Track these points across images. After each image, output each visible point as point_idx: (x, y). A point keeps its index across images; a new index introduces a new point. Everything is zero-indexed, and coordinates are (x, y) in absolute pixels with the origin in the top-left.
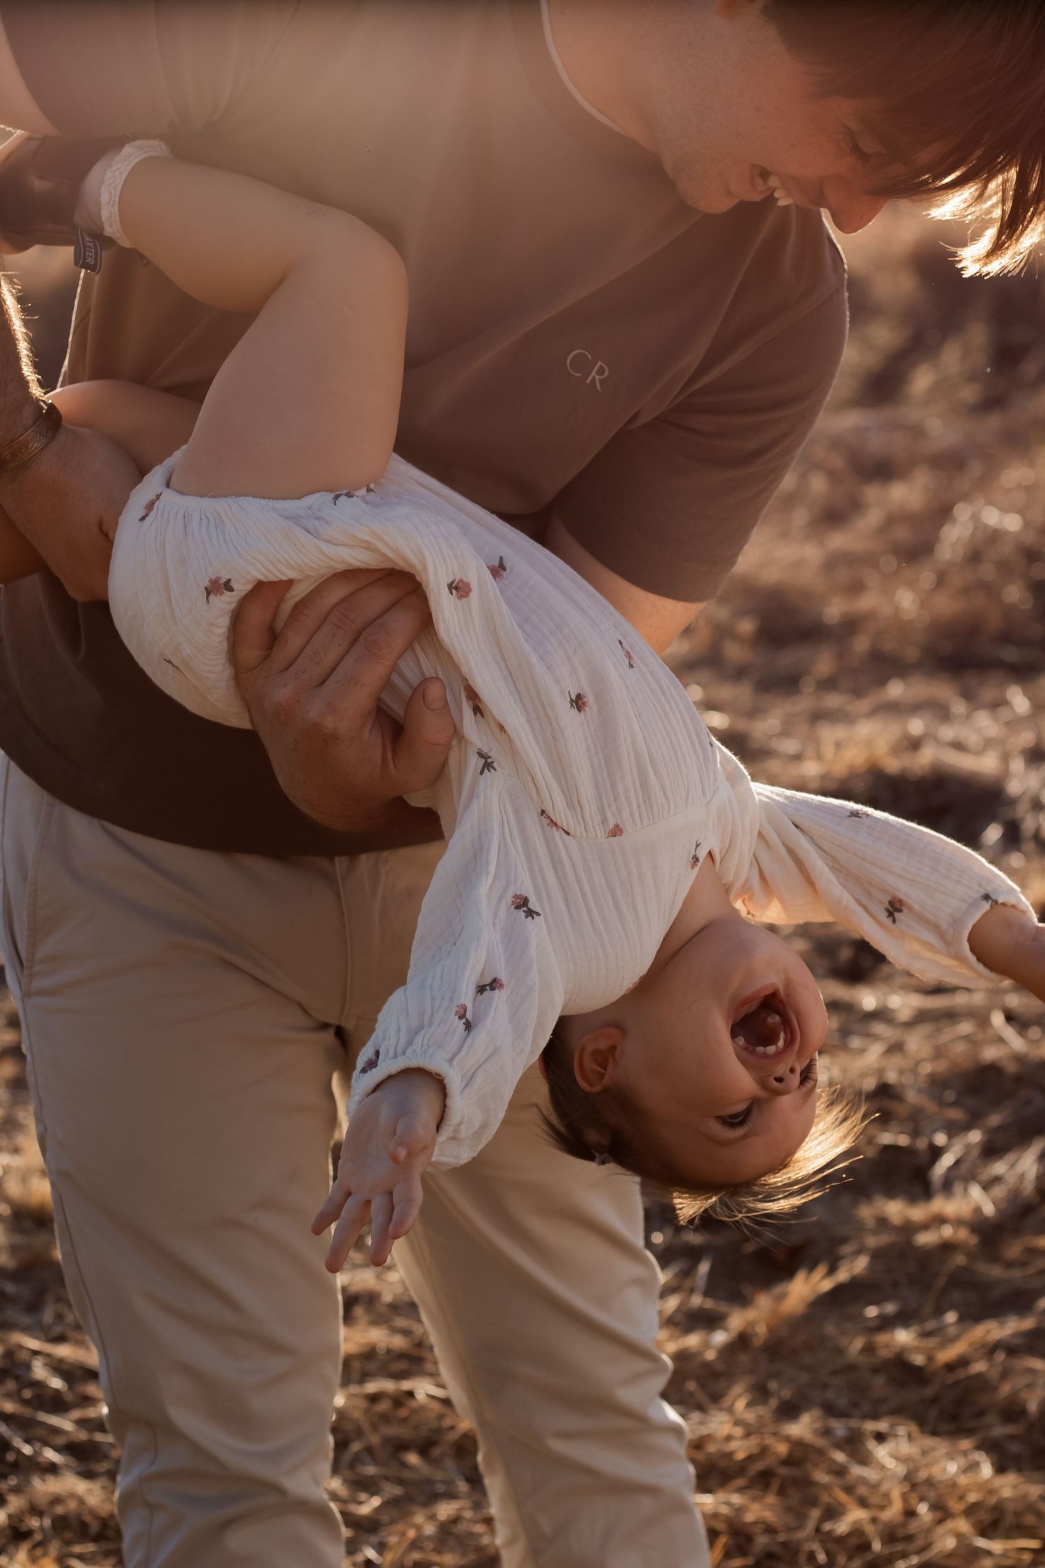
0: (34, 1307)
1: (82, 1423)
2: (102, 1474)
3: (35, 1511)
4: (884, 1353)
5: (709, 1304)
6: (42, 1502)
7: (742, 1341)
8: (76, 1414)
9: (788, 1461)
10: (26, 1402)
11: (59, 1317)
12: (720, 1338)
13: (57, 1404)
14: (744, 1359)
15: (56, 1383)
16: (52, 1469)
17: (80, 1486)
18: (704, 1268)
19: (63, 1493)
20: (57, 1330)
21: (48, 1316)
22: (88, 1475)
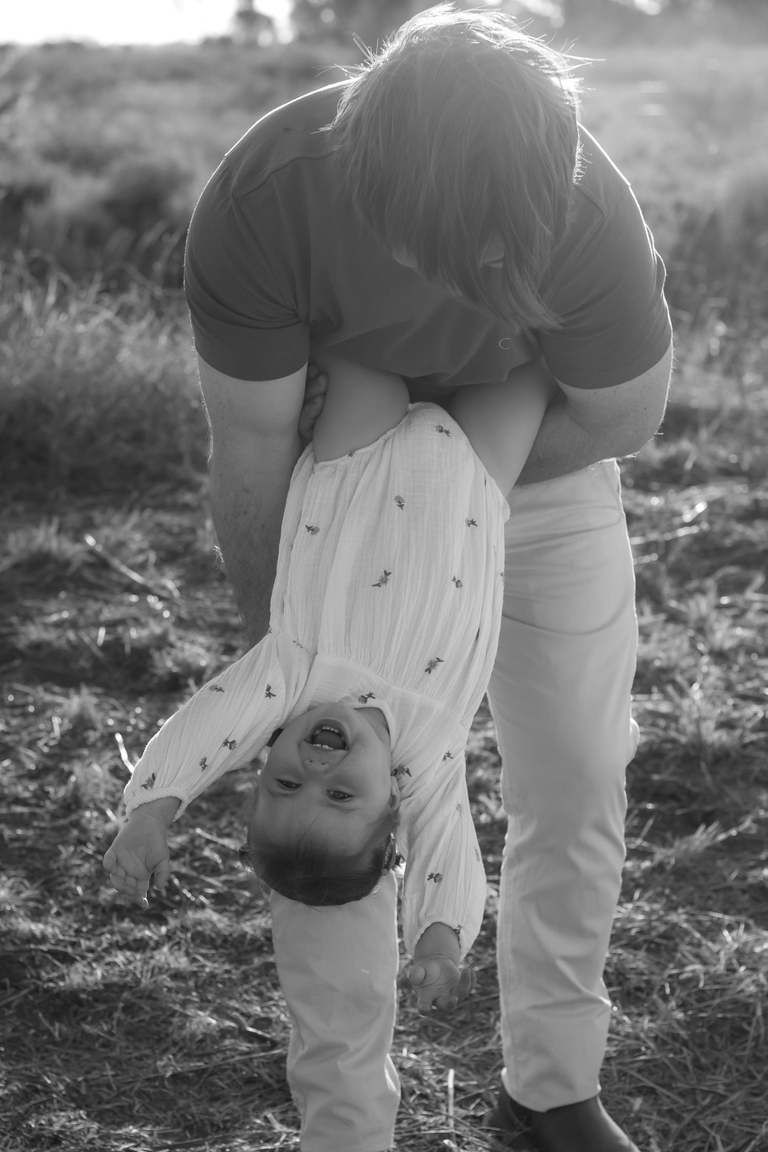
0: (215, 818)
1: (225, 882)
2: (231, 911)
3: (184, 929)
4: (750, 880)
5: (645, 844)
6: (189, 923)
7: (660, 868)
8: (224, 878)
9: (663, 936)
10: (195, 869)
11: (230, 824)
12: (646, 864)
13: (215, 871)
14: (659, 878)
15: (216, 857)
16: (202, 906)
17: (215, 917)
18: (650, 823)
19: (204, 919)
20: (227, 831)
21: (223, 823)
22: (220, 912)
